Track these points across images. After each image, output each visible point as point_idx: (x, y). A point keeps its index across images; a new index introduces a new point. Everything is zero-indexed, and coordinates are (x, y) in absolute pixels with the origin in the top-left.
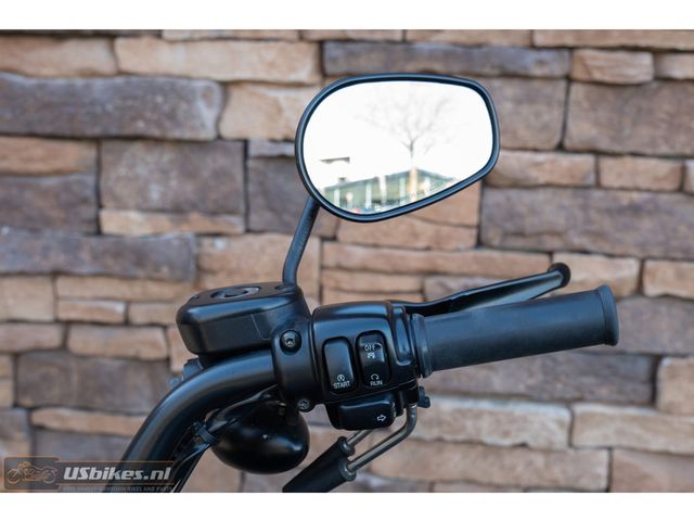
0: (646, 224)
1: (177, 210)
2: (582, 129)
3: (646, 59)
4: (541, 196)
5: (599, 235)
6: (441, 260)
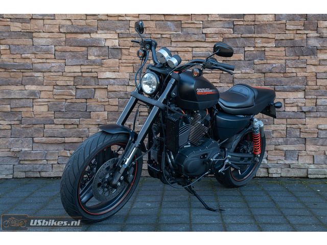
1: (99, 56)
6: (135, 61)
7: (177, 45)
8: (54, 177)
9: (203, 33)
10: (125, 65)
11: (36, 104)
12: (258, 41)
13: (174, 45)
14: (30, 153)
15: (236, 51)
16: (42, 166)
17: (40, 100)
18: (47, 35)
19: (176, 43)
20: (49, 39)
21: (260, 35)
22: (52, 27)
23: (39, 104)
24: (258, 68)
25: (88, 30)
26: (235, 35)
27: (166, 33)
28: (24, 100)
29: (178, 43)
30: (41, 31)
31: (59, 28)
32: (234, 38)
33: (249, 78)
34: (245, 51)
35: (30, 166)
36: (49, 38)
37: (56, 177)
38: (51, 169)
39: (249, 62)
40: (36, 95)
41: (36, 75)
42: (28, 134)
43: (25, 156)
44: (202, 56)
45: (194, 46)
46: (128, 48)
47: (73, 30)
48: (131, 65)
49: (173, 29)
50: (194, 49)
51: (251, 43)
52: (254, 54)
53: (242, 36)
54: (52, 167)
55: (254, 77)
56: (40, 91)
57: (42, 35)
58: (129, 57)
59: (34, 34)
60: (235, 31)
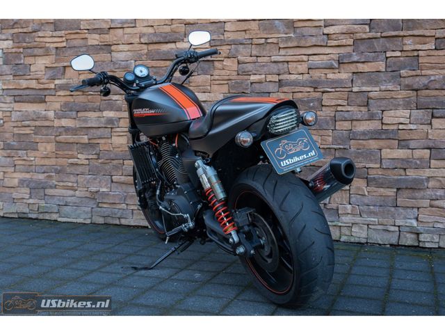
0: (266, 68)
2: (254, 53)
3: (264, 40)
4: (248, 64)
5: (258, 71)
6: (231, 78)
7: (287, 52)
8: (134, 226)
9: (324, 34)
10: (218, 82)
11: (115, 134)
12: (408, 41)
13: (282, 52)
14: (108, 194)
15: (374, 58)
16: (121, 211)
17: (118, 129)
18: (126, 47)
19: (286, 50)
20: (128, 53)
21: (410, 33)
22: (132, 37)
23: (118, 134)
24: (407, 82)
25: (172, 38)
26: (370, 35)
27: (273, 36)
28: (102, 130)
29: (288, 50)
30: (120, 42)
31: (140, 38)
32: (369, 38)
33: (392, 98)
34: (387, 58)
35: (109, 210)
36: (128, 51)
37: (136, 226)
38: (131, 215)
39: (392, 73)
40: (113, 124)
41: (114, 99)
42: (106, 171)
43: (103, 198)
44: (321, 66)
45: (310, 52)
46: (222, 59)
47: (155, 39)
48: (226, 82)
49: (282, 32)
50: (311, 58)
51: (396, 46)
52: (401, 61)
53: (384, 34)
54: (133, 214)
55: (400, 97)
56: (120, 118)
57: (121, 47)
58: (223, 72)
59: (113, 48)
60: (373, 28)
